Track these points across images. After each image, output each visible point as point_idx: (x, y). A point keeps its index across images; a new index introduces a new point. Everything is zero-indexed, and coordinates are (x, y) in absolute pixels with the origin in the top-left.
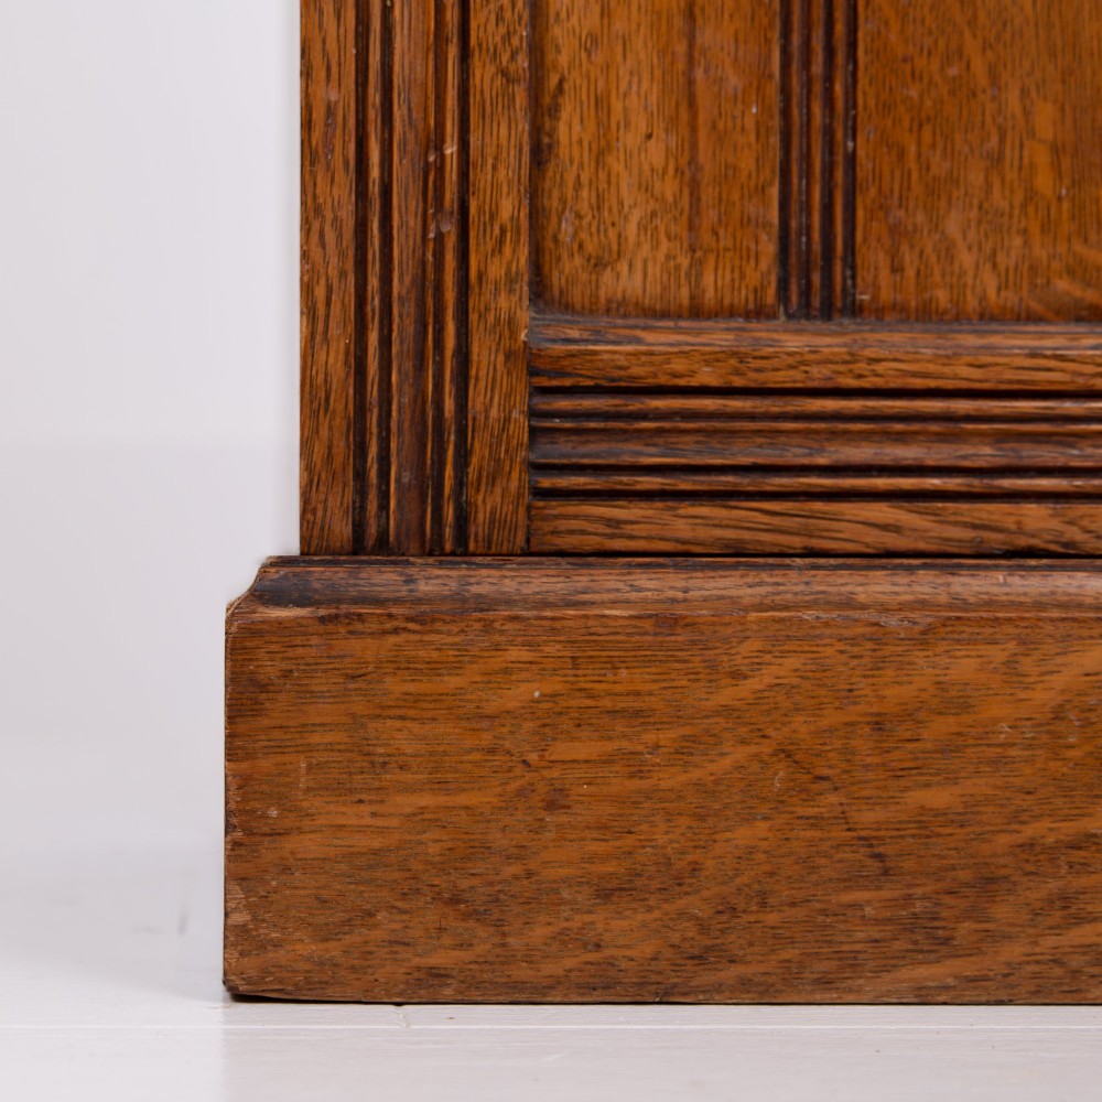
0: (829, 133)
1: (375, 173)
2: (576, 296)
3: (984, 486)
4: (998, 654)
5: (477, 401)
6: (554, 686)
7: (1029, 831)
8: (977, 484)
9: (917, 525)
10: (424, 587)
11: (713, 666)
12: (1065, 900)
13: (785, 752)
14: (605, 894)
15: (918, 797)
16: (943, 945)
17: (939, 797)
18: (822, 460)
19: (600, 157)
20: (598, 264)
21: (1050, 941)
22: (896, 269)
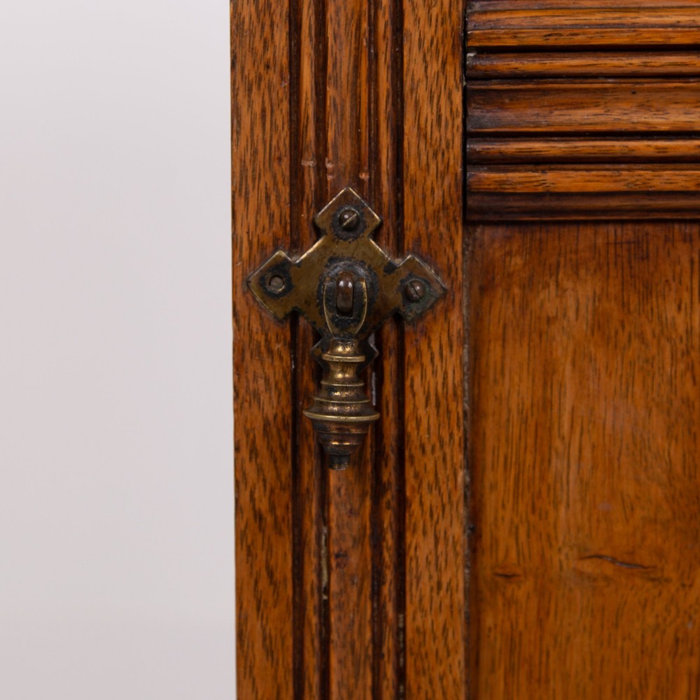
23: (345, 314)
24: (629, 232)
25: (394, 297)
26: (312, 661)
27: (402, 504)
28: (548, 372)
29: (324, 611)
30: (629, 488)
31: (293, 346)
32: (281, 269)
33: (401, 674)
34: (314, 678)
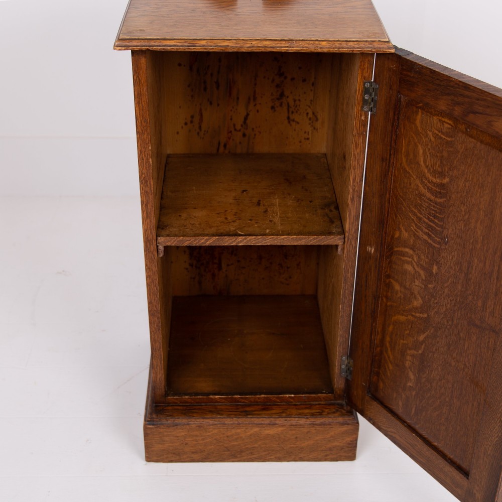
4: (243, 430)
6: (186, 433)
7: (247, 446)
10: (169, 422)
11: (206, 431)
12: (251, 453)
14: (193, 453)
15: (233, 443)
16: (236, 457)
17: (235, 443)
21: (249, 457)
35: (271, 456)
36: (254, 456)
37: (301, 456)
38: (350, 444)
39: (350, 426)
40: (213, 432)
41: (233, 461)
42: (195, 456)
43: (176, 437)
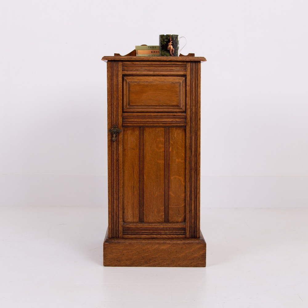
0: (142, 211)
1: (113, 215)
2: (126, 221)
3: (152, 234)
4: (151, 246)
5: (119, 229)
6: (123, 248)
7: (153, 256)
8: (151, 234)
9: (147, 236)
10: (116, 241)
11: (133, 246)
12: (155, 261)
13: (138, 252)
14: (126, 260)
15: (146, 254)
16: (147, 263)
17: (147, 254)
18: (141, 232)
19: (128, 212)
20: (127, 219)
22: (146, 219)
23: (115, 133)
24: (133, 128)
25: (118, 131)
26: (112, 155)
27: (118, 145)
28: (128, 136)
29: (113, 152)
30: (133, 144)
31: (111, 135)
32: (111, 130)
33: (118, 156)
34: (113, 156)
35: (164, 263)
36: (156, 263)
37: (179, 263)
38: (202, 256)
39: (201, 244)
40: (137, 247)
41: (146, 266)
42: (128, 262)
43: (119, 250)
